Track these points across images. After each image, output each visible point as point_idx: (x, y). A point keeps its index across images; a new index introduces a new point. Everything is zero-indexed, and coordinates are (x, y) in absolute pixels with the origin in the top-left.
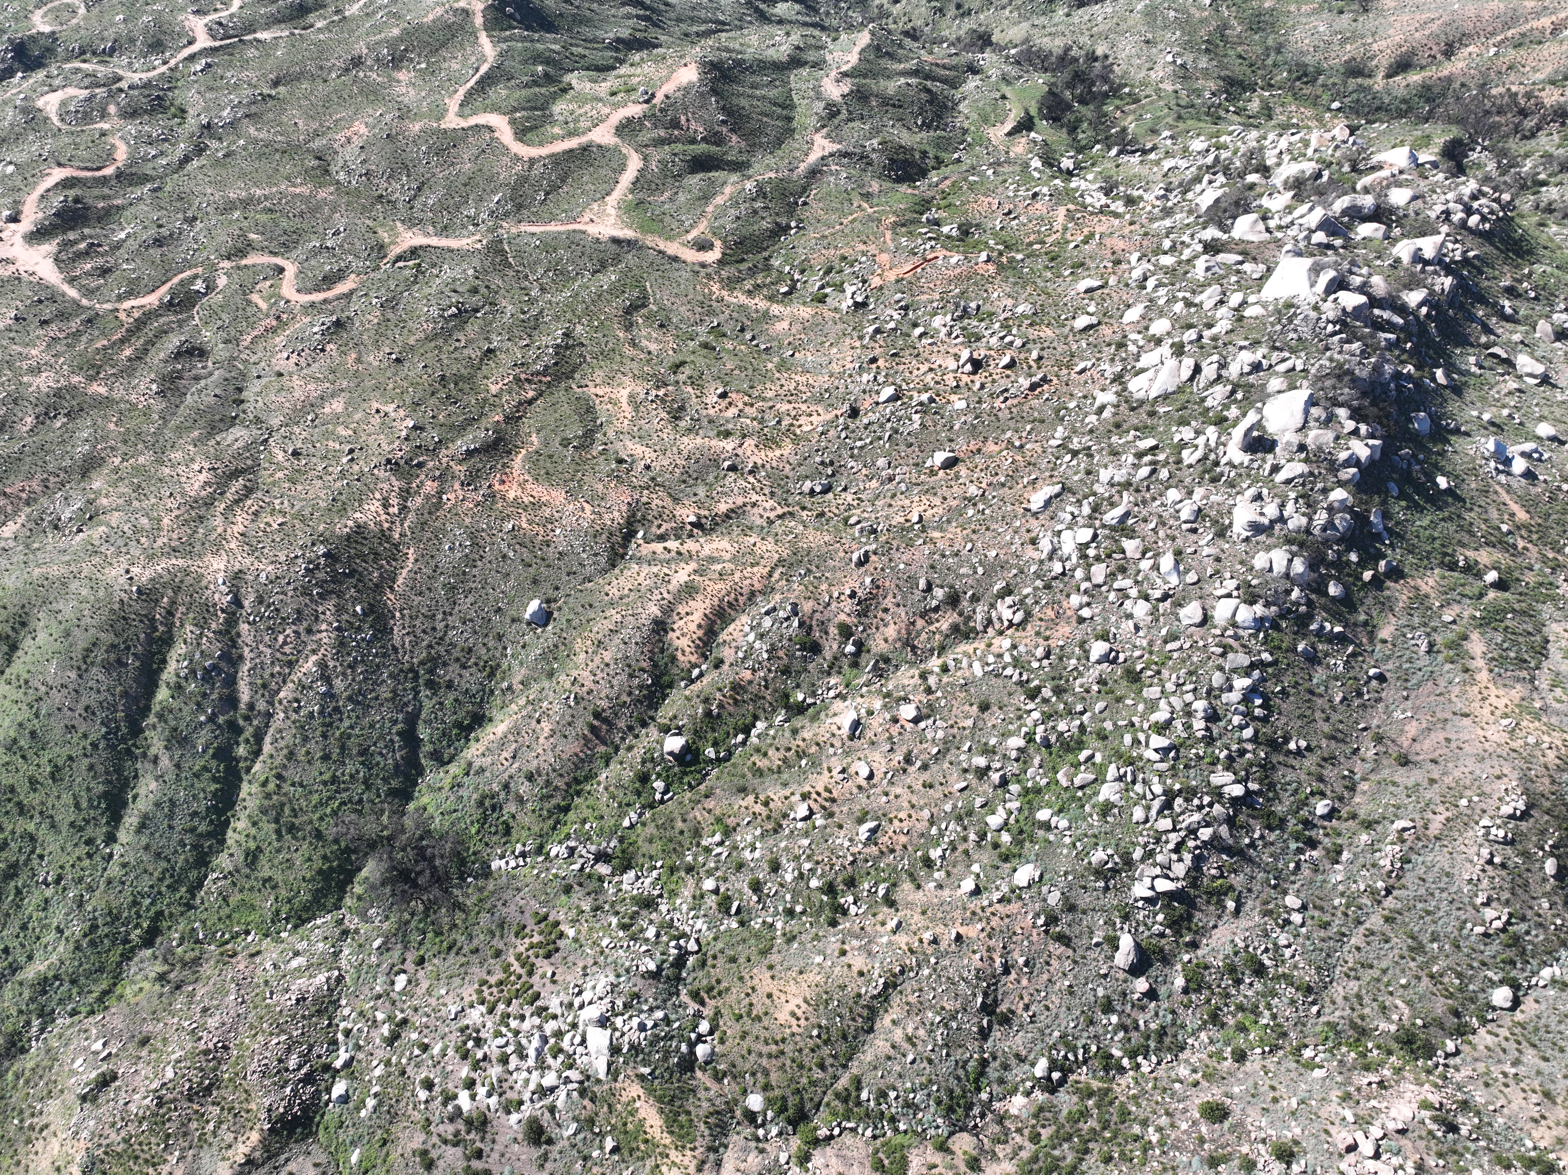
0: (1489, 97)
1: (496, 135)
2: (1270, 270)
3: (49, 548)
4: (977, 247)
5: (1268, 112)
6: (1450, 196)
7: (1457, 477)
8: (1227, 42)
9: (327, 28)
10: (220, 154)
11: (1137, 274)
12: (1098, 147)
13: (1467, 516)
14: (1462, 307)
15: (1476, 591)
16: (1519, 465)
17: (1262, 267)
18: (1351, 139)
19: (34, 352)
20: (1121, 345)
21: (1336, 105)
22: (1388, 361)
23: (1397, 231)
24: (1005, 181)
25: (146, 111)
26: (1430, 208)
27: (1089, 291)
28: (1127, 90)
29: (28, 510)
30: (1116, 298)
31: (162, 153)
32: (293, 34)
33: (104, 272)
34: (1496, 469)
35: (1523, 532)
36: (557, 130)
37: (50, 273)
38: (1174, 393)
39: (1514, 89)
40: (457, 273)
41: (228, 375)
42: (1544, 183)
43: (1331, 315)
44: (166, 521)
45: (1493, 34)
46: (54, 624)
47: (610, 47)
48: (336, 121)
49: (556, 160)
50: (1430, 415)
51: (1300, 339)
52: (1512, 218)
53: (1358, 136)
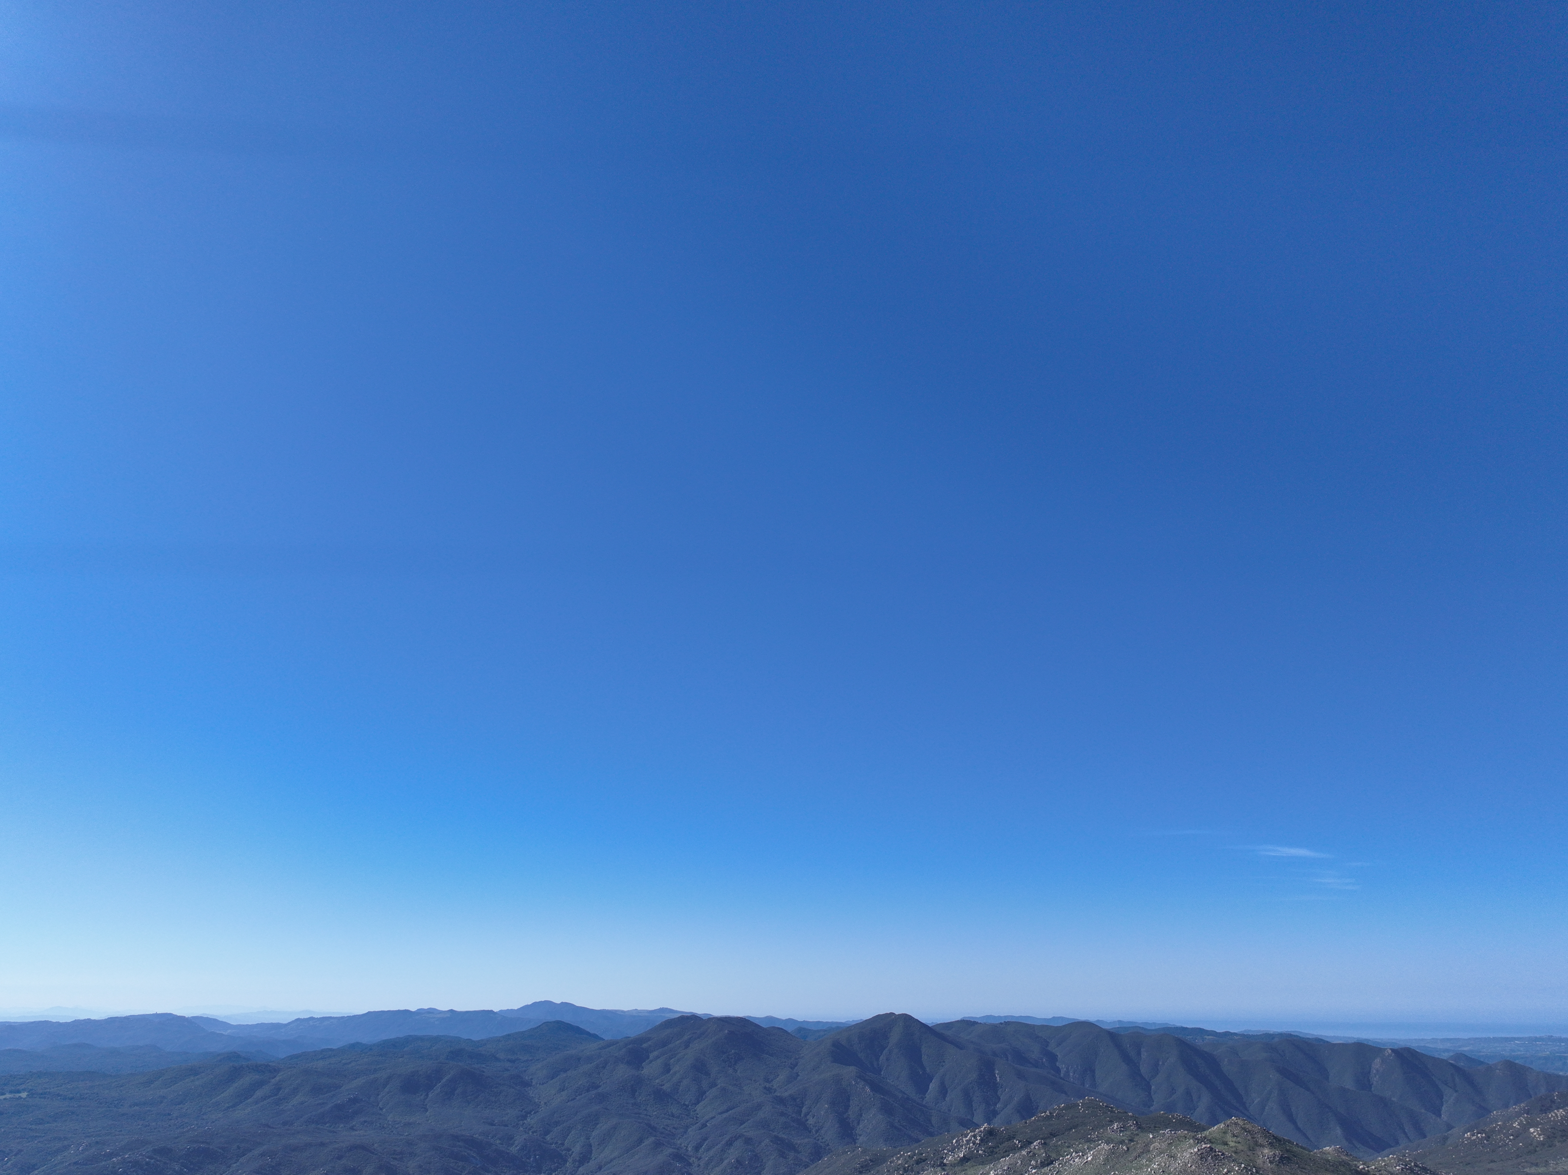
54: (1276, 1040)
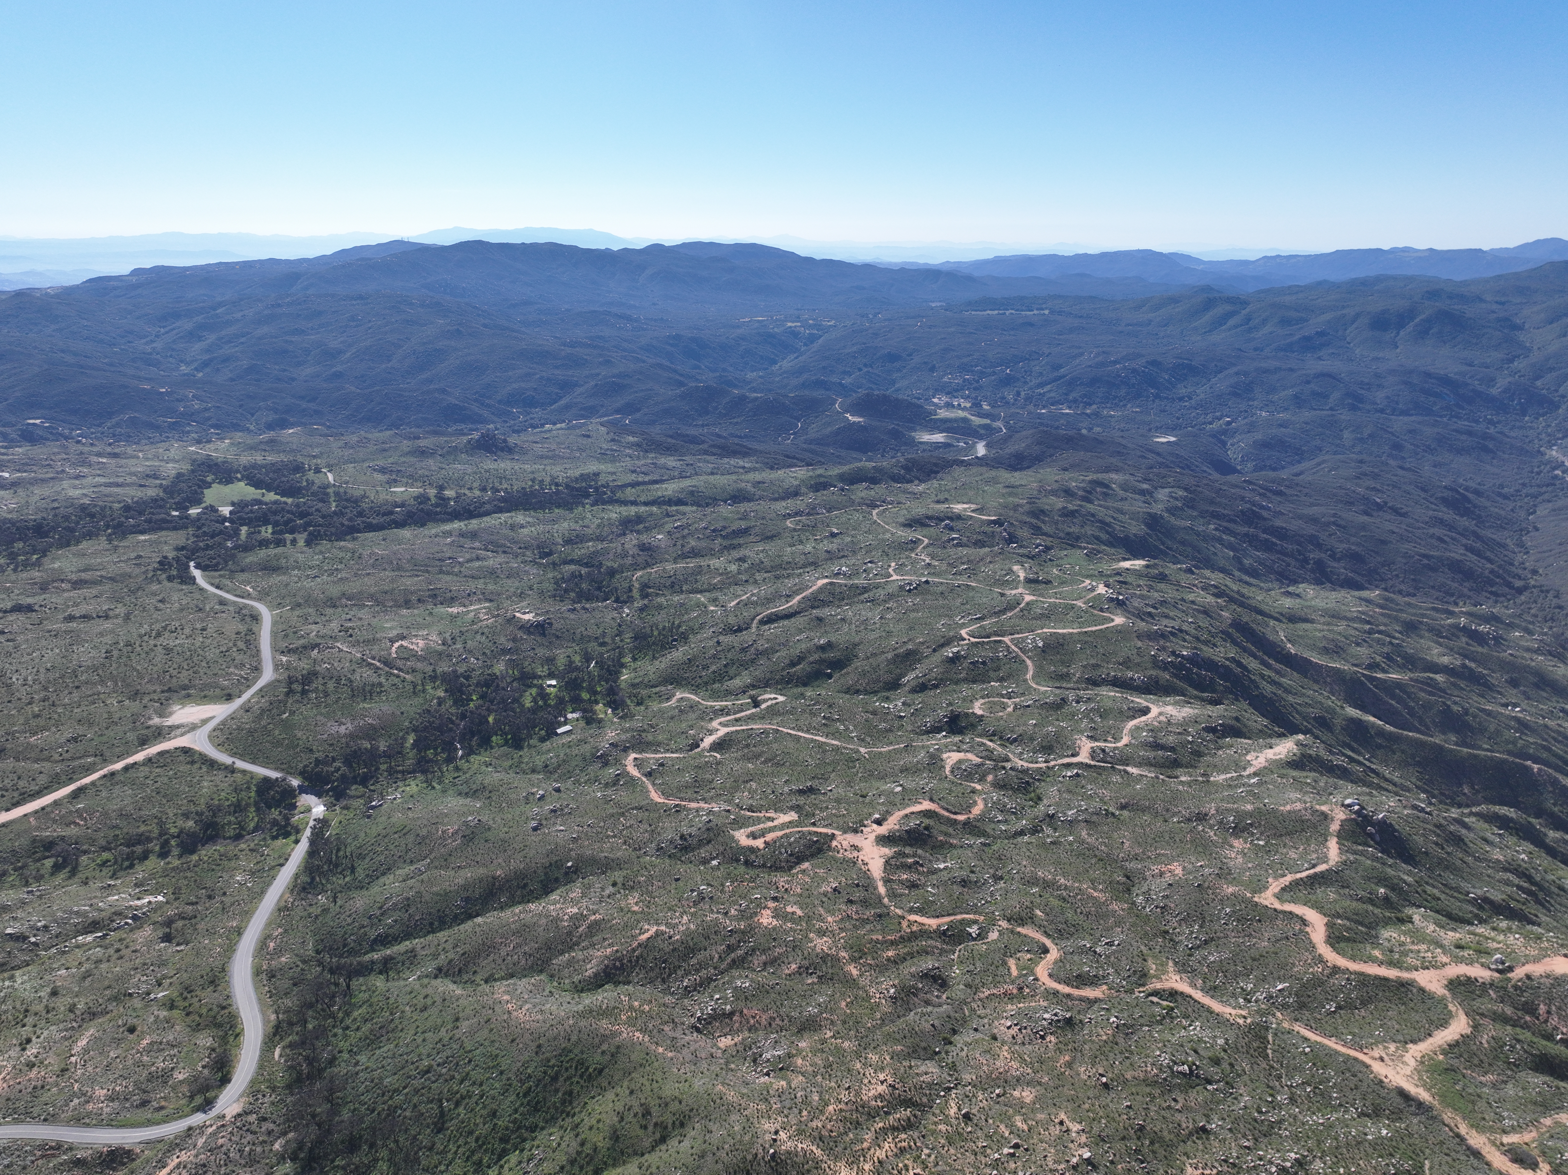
1: (1308, 929)
3: (739, 1074)
9: (1189, 784)
10: (1049, 840)
19: (830, 919)
25: (1012, 788)
29: (747, 1034)
31: (1006, 821)
32: (1157, 778)
33: (913, 886)
36: (1377, 953)
37: (876, 868)
40: (1206, 1036)
41: (952, 1014)
44: (831, 1108)
46: (700, 1141)
47: (1473, 901)
48: (1159, 855)
49: (1364, 980)
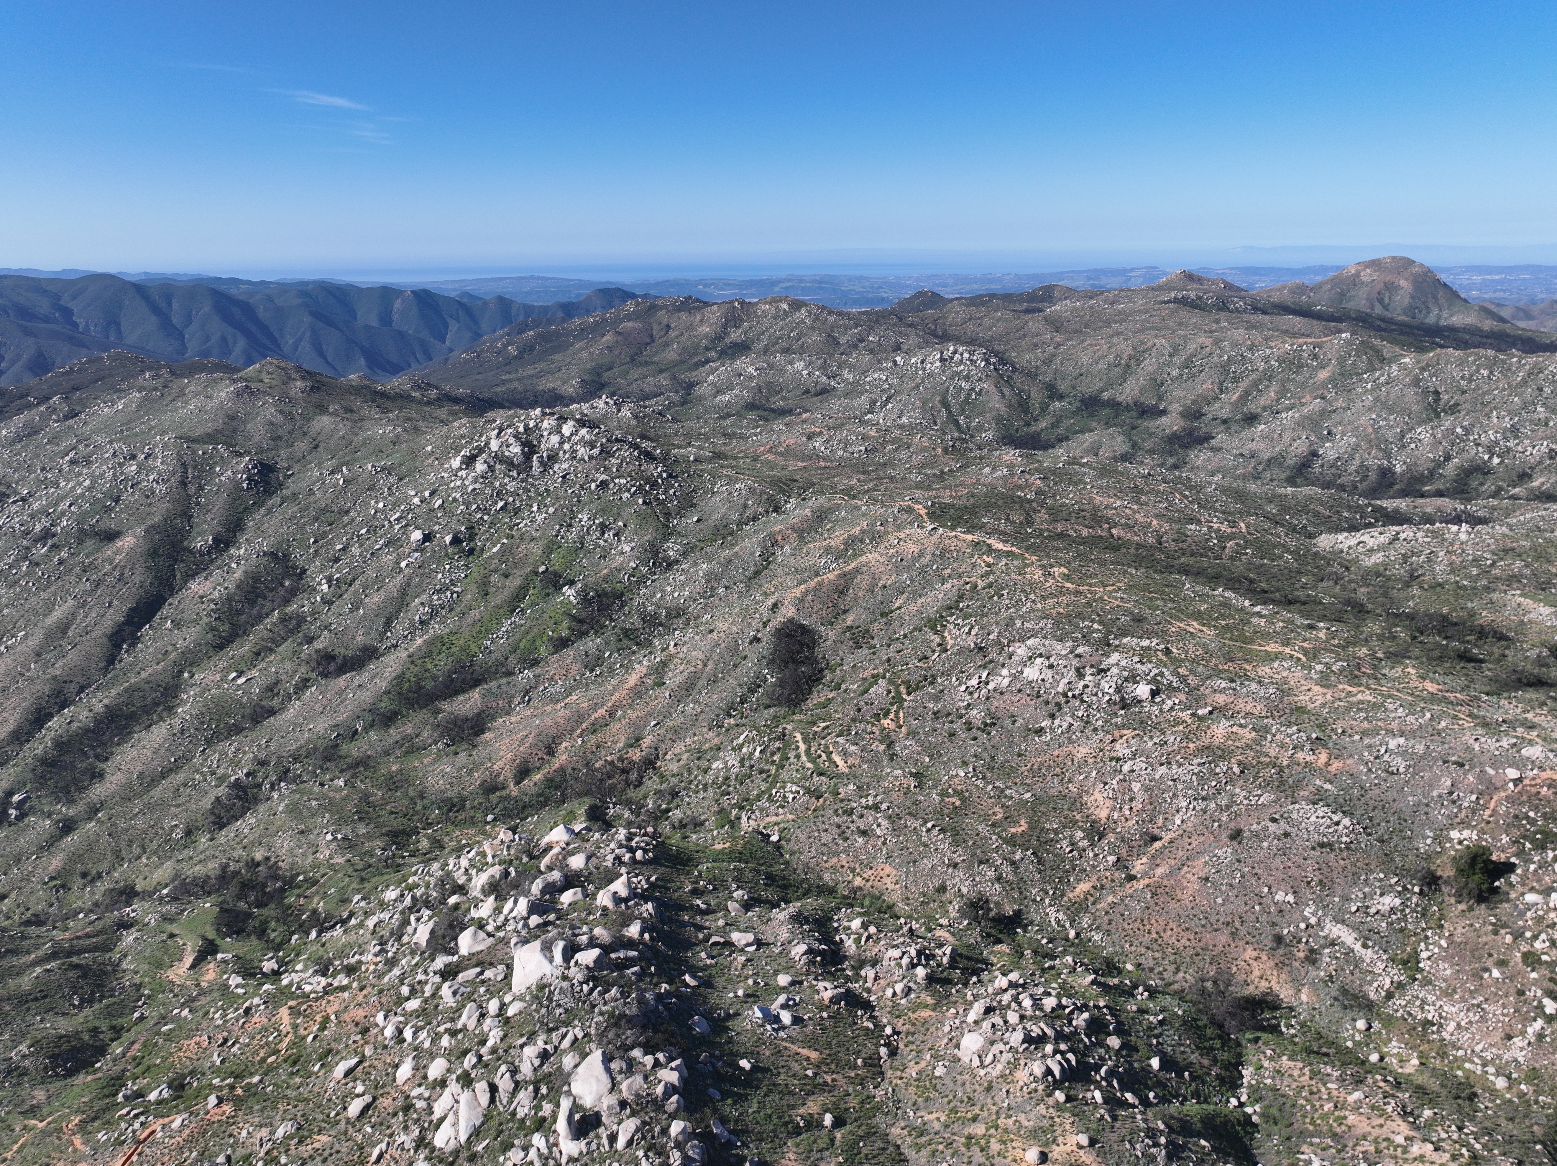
0: (597, 770)
2: (509, 967)
4: (201, 1095)
5: (438, 844)
6: (612, 845)
7: (752, 1053)
8: (375, 807)
11: (389, 1032)
12: (295, 937)
13: (780, 1080)
14: (671, 921)
15: (826, 1140)
16: (786, 1017)
17: (501, 968)
18: (517, 837)
20: (408, 1108)
21: (490, 818)
22: (645, 990)
23: (591, 888)
24: (207, 1013)
26: (604, 860)
27: (348, 1073)
28: (301, 878)
30: (379, 1065)
34: (774, 1029)
35: (824, 1068)
38: (483, 1124)
39: (609, 759)
42: (668, 810)
43: (580, 977)
45: (573, 730)
50: (702, 1015)
51: (566, 1010)
52: (663, 842)
53: (520, 833)
54: (310, 286)
